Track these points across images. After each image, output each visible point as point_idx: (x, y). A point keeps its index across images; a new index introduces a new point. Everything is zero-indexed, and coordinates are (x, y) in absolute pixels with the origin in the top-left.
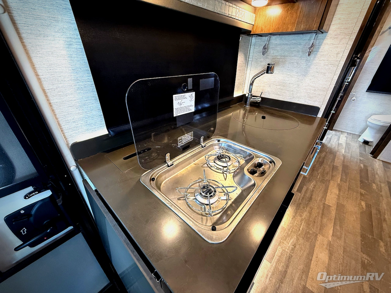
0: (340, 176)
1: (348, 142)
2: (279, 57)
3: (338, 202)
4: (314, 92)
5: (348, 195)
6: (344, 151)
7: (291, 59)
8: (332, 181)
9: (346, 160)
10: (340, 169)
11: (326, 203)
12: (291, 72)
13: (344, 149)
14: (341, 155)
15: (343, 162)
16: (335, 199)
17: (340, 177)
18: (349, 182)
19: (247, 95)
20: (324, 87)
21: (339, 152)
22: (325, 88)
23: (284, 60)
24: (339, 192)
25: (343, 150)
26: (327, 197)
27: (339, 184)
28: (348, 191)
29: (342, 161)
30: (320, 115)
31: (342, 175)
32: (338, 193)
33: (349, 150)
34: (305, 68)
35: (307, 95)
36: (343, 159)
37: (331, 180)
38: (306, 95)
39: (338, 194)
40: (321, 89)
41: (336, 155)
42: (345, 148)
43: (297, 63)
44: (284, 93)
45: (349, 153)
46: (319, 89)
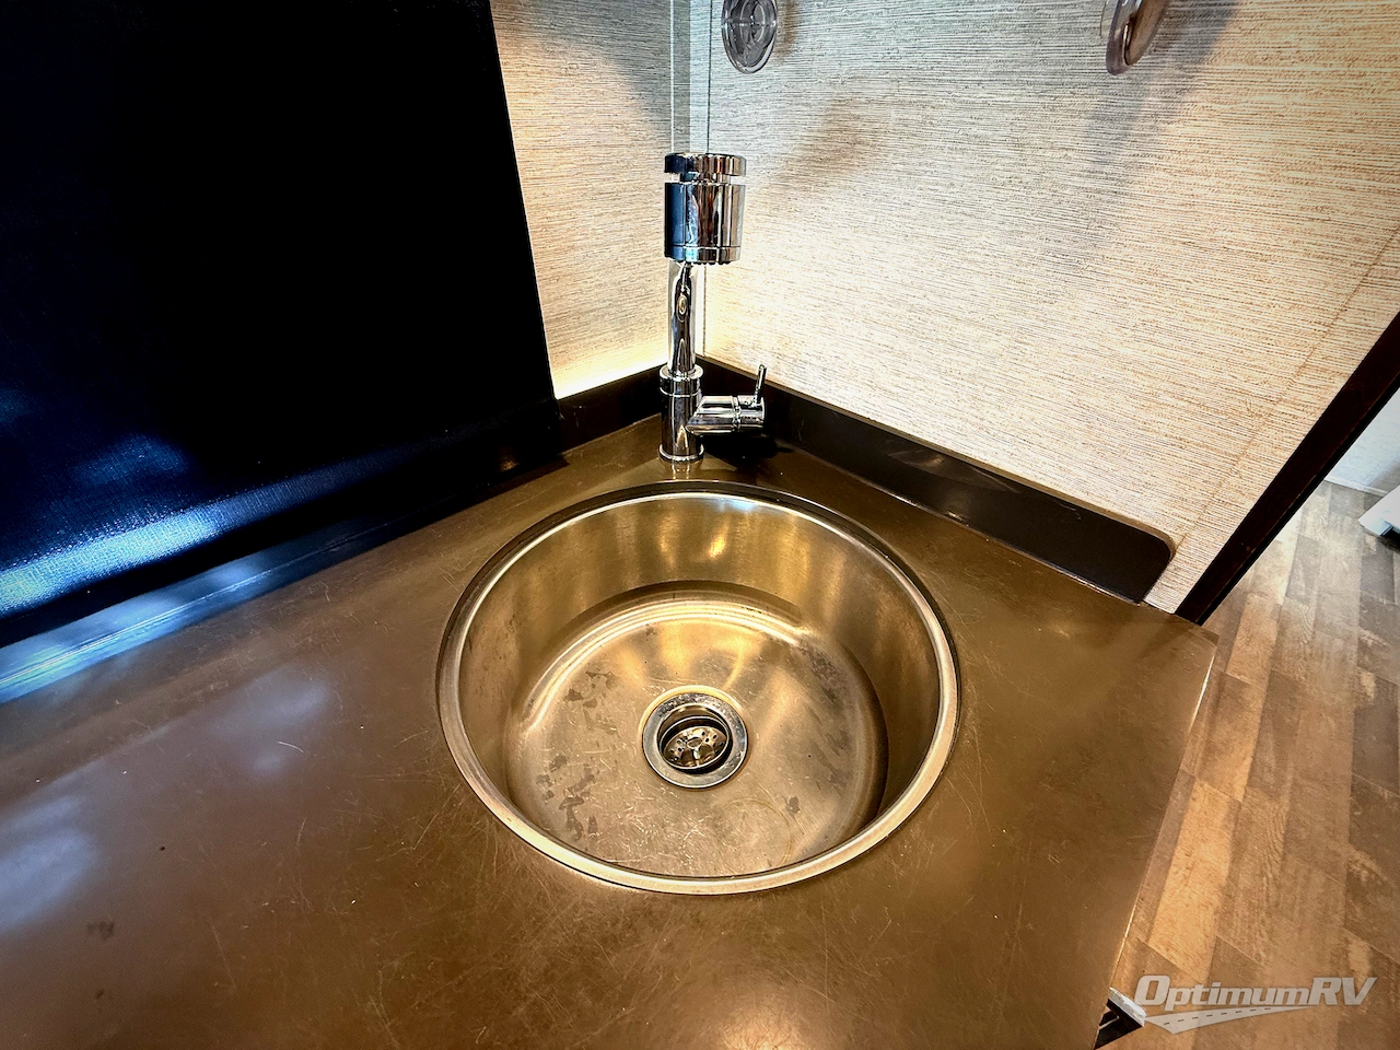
0: (1251, 747)
1: (1308, 533)
2: (877, 89)
3: (1218, 939)
4: (1143, 415)
5: (1279, 887)
6: (1282, 590)
7: (969, 106)
8: (1206, 785)
9: (1288, 645)
10: (1255, 699)
11: (1151, 945)
12: (970, 221)
13: (1287, 575)
14: (1269, 609)
15: (1276, 657)
16: (1207, 918)
17: (1249, 760)
18: (1293, 800)
19: (664, 375)
20: (1237, 384)
21: (1261, 594)
22: (1242, 392)
23: (913, 115)
24: (1233, 862)
25: (1280, 579)
26: (1166, 898)
27: (1240, 806)
28: (1284, 858)
29: (1269, 653)
30: (1168, 594)
31: (1259, 743)
32: (1224, 869)
33: (1309, 582)
34: (1082, 196)
35: (1083, 425)
36: (1274, 639)
37: (1200, 774)
38: (1074, 423)
39: (1224, 882)
40: (1201, 395)
41: (1240, 614)
42: (1292, 572)
43: (1018, 145)
44: (920, 385)
45: (1306, 601)
46: (1189, 392)
